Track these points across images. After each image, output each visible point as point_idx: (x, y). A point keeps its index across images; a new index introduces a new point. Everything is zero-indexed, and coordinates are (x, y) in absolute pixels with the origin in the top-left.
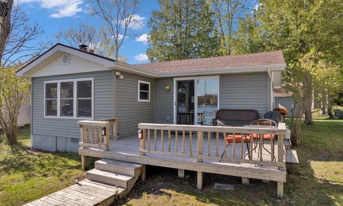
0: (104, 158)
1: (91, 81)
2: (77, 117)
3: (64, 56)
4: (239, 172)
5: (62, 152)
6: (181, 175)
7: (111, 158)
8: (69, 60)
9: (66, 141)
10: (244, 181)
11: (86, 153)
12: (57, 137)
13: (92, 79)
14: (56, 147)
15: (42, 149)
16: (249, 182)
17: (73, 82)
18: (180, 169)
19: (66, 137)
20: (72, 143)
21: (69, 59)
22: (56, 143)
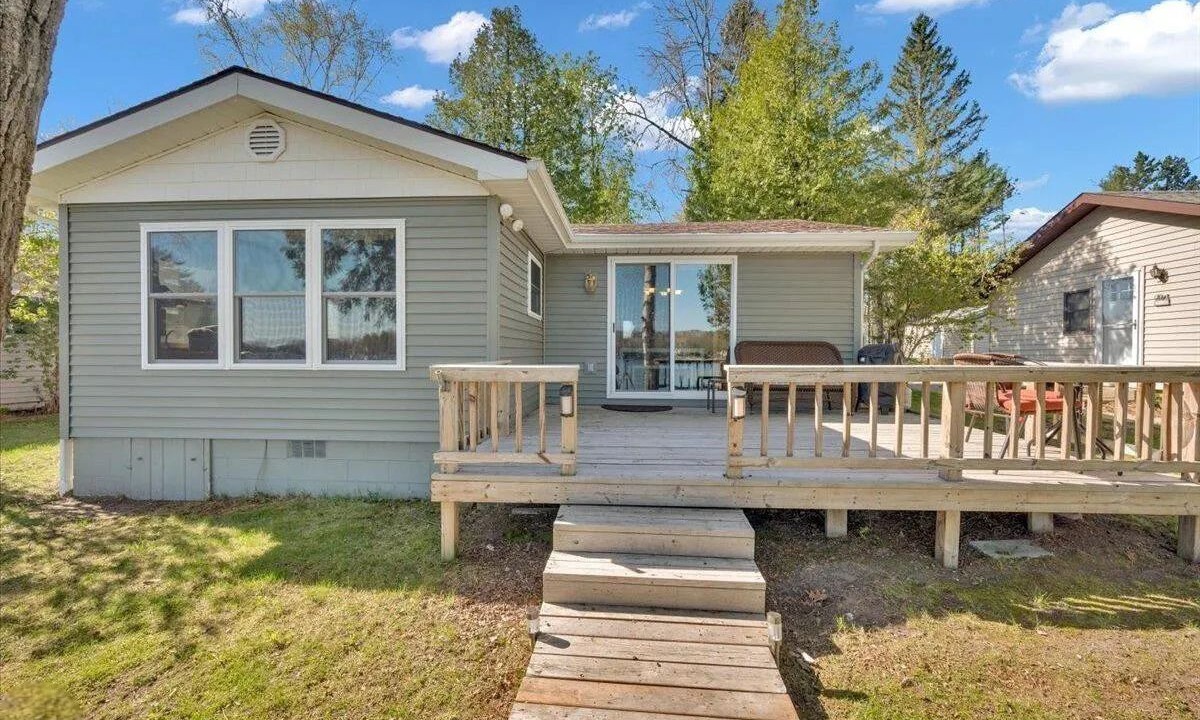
0: (566, 502)
1: (393, 230)
2: (323, 363)
3: (252, 128)
4: (1092, 499)
5: (242, 500)
6: (836, 527)
7: (601, 499)
8: (281, 146)
9: (266, 454)
10: (1039, 524)
11: (470, 492)
12: (214, 442)
13: (399, 225)
14: (211, 479)
15: (128, 496)
16: (1052, 525)
17: (304, 230)
18: (834, 511)
19: (262, 440)
20: (294, 459)
21: (281, 139)
22: (208, 465)
